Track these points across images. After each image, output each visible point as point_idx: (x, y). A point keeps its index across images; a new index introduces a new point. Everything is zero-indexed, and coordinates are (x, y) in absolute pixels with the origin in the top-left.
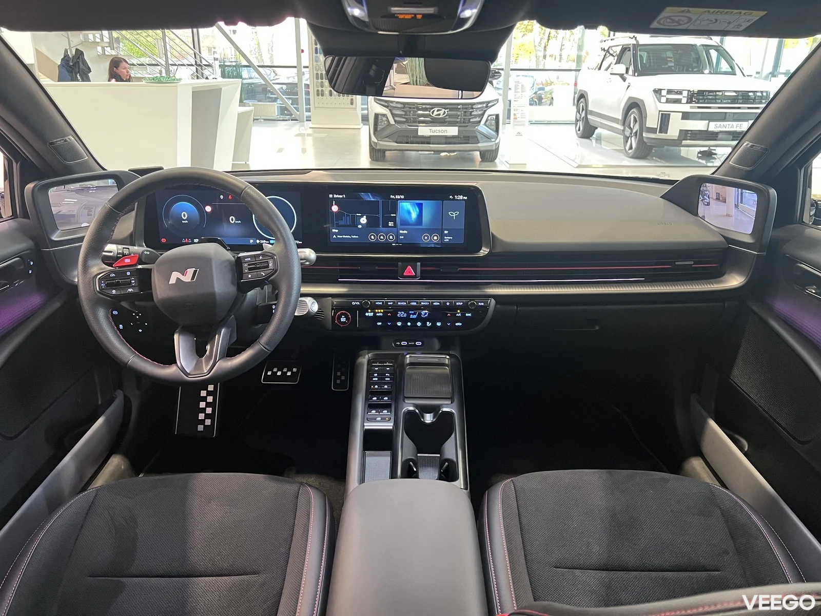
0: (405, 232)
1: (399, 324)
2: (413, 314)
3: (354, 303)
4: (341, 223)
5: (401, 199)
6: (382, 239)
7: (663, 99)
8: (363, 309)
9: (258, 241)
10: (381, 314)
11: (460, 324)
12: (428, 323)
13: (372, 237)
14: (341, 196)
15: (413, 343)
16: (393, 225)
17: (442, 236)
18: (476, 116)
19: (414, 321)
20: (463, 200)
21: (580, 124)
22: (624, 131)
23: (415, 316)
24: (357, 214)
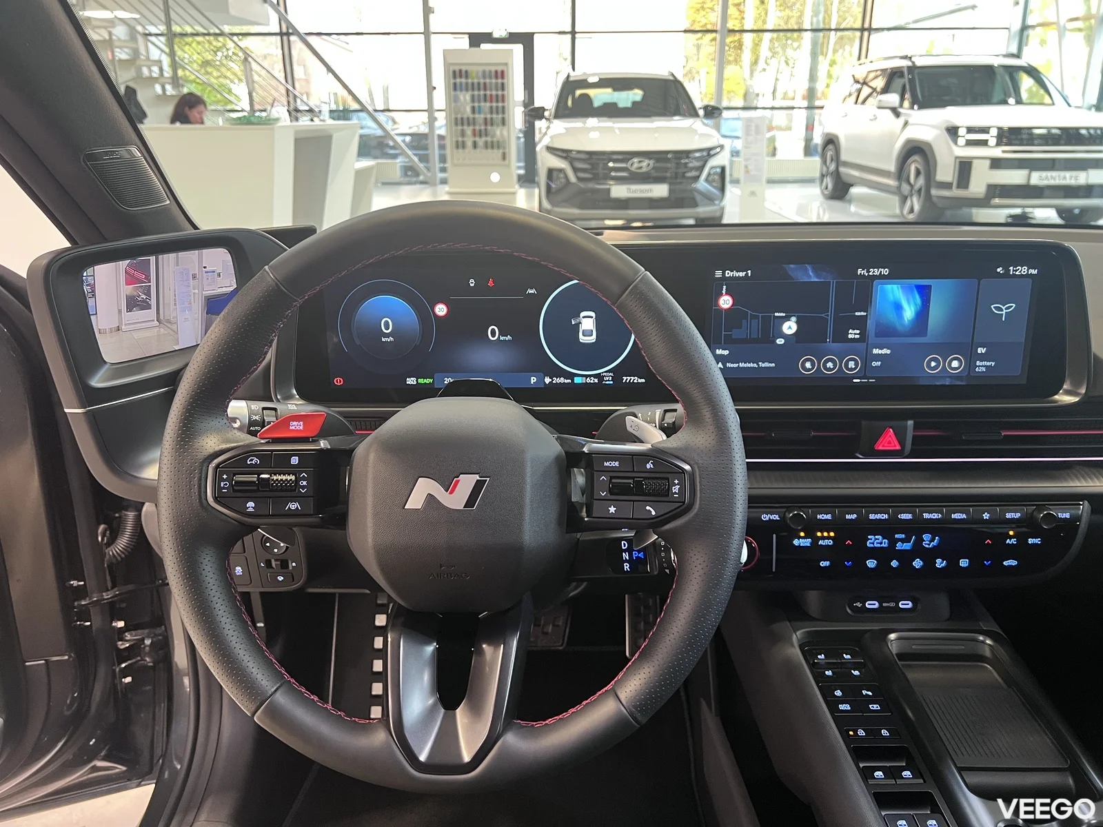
0: (886, 351)
1: (871, 563)
2: (903, 541)
3: (765, 517)
4: (736, 334)
5: (881, 277)
6: (830, 369)
7: (961, 141)
8: (785, 530)
9: (547, 380)
10: (830, 542)
11: (1013, 563)
12: (938, 561)
13: (808, 365)
14: (742, 274)
15: (893, 604)
16: (858, 336)
17: (971, 358)
18: (692, 169)
19: (906, 557)
20: (1028, 276)
21: (829, 181)
22: (899, 188)
23: (907, 546)
24: (776, 314)
